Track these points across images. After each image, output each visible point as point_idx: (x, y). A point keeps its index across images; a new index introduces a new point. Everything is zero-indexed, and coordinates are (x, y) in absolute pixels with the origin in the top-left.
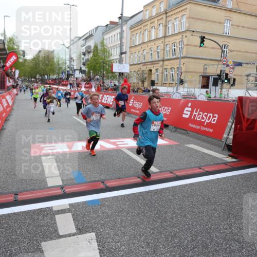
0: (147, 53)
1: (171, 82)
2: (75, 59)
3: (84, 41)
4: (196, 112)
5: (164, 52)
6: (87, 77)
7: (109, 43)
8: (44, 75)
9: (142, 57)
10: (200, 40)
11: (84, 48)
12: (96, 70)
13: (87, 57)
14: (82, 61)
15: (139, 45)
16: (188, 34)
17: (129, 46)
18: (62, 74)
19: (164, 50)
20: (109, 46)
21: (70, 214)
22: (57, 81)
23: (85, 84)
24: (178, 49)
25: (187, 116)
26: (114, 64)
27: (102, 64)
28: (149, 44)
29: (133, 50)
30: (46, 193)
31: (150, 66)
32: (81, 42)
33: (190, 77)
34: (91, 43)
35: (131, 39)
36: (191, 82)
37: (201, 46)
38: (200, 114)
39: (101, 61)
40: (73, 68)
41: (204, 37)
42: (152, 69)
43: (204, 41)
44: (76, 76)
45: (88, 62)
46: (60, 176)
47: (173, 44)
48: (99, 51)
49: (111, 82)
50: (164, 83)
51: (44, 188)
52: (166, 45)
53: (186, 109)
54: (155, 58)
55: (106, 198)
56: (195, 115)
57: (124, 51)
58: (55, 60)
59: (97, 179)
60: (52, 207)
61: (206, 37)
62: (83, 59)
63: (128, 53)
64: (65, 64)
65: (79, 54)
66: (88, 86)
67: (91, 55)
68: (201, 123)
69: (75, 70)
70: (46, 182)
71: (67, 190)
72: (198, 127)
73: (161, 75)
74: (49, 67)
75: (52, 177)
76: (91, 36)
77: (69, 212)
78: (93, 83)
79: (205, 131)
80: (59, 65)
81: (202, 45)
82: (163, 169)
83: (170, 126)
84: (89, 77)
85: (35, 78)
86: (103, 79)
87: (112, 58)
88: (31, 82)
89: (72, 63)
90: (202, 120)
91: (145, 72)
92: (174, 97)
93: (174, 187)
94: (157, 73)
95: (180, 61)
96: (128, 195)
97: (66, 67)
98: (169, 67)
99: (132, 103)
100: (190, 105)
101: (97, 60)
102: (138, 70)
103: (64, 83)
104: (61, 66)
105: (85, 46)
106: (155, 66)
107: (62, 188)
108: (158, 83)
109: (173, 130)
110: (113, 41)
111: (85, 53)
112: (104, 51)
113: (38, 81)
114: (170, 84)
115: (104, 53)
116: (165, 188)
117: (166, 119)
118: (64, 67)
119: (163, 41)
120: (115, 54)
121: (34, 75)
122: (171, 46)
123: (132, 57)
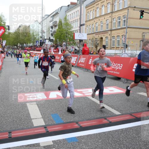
0: (98, 25)
1: (118, 46)
3: (52, 18)
5: (111, 24)
6: (54, 45)
7: (70, 18)
8: (23, 44)
9: (95, 29)
12: (61, 39)
13: (54, 30)
14: (51, 33)
15: (93, 19)
17: (85, 21)
18: (37, 42)
19: (111, 22)
20: (70, 21)
22: (33, 48)
23: (54, 49)
24: (122, 22)
26: (76, 34)
27: (66, 34)
28: (100, 19)
29: (88, 23)
30: (33, 132)
31: (101, 35)
32: (50, 19)
33: (132, 42)
34: (57, 19)
35: (86, 15)
36: (133, 46)
39: (65, 32)
40: (44, 38)
41: (143, 11)
42: (102, 37)
43: (143, 14)
45: (55, 34)
47: (118, 17)
48: (62, 24)
49: (72, 48)
51: (31, 128)
52: (113, 19)
53: (136, 65)
54: (104, 29)
55: (82, 136)
58: (31, 32)
59: (72, 121)
60: (39, 144)
61: (145, 11)
62: (51, 31)
63: (85, 25)
64: (38, 35)
65: (48, 27)
66: (56, 50)
67: (57, 28)
69: (45, 39)
70: (32, 123)
71: (50, 129)
73: (109, 41)
74: (27, 38)
75: (37, 119)
76: (57, 13)
78: (60, 48)
80: (34, 36)
81: (142, 17)
82: (124, 112)
84: (56, 45)
85: (17, 46)
86: (67, 45)
87: (73, 30)
88: (14, 49)
89: (43, 35)
91: (98, 39)
93: (136, 127)
94: (107, 40)
96: (100, 134)
98: (116, 36)
99: (91, 62)
101: (62, 31)
102: (92, 38)
103: (38, 49)
104: (35, 37)
105: (53, 22)
106: (105, 35)
107: (46, 128)
108: (108, 47)
109: (125, 82)
110: (73, 17)
111: (53, 27)
112: (67, 24)
113: (19, 48)
114: (117, 48)
115: (67, 26)
116: (129, 128)
117: (119, 73)
118: (37, 37)
119: (111, 16)
120: (75, 27)
121: (16, 44)
122: (117, 19)
123: (87, 28)
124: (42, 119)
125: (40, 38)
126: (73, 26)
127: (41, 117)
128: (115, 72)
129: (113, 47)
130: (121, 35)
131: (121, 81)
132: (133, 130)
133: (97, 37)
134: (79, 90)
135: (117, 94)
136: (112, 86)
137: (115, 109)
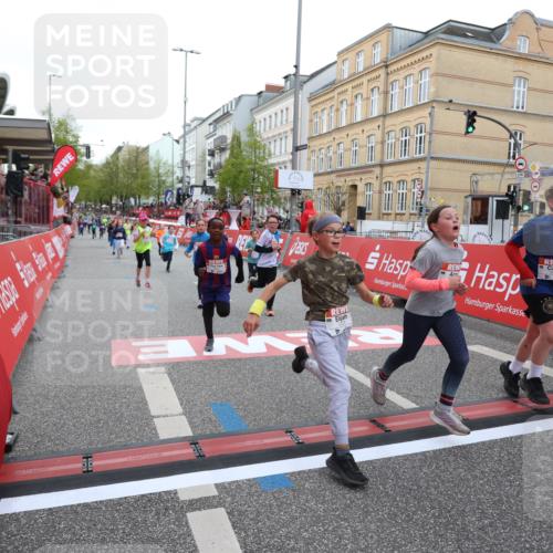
0: (345, 150)
1: (400, 211)
2: (193, 163)
3: (212, 126)
5: (383, 148)
6: (218, 202)
7: (265, 129)
8: (127, 198)
9: (335, 159)
10: (464, 119)
11: (212, 140)
12: (238, 186)
13: (217, 159)
14: (208, 168)
15: (329, 133)
17: (307, 136)
18: (166, 195)
19: (383, 142)
20: (265, 136)
21: (221, 512)
22: (156, 210)
24: (413, 142)
27: (251, 172)
28: (351, 132)
29: (316, 143)
30: (156, 455)
31: (353, 177)
32: (206, 129)
33: (442, 201)
34: (226, 131)
35: (311, 121)
37: (467, 132)
38: (493, 276)
39: (249, 167)
40: (189, 183)
41: (475, 113)
42: (356, 183)
43: (474, 121)
45: (221, 171)
46: (185, 414)
47: (402, 129)
48: (242, 145)
50: (384, 214)
52: (388, 133)
54: (363, 160)
55: (304, 472)
56: (479, 279)
58: (152, 165)
59: (272, 424)
60: (175, 492)
61: (479, 113)
64: (173, 173)
65: (200, 154)
67: (227, 154)
69: (192, 187)
70: (155, 429)
71: (208, 450)
72: (489, 306)
73: (376, 196)
74: (139, 181)
75: (167, 416)
76: (227, 115)
77: (219, 505)
78: (233, 213)
79: (508, 314)
80: (159, 176)
81: (470, 129)
82: (426, 403)
84: (221, 202)
85: (109, 203)
87: (272, 161)
88: (101, 211)
89: (187, 173)
90: (498, 290)
91: (344, 190)
94: (368, 193)
97: (172, 180)
98: (394, 180)
101: (241, 164)
102: (327, 186)
103: (170, 213)
104: (164, 178)
105: (215, 137)
106: (363, 177)
107: (195, 444)
108: (371, 214)
110: (273, 127)
111: (214, 151)
112: (255, 146)
113: (114, 209)
114: (398, 217)
115: (255, 151)
116: (444, 449)
118: (170, 180)
119: (380, 123)
120: (277, 153)
121: (107, 197)
122: (399, 135)
123: (313, 158)
124: (184, 418)
125: (175, 181)
126: (272, 150)
127: (180, 410)
128: (395, 286)
129: (387, 212)
130: (409, 179)
132: (455, 456)
133: (340, 182)
134: (291, 335)
136: (388, 324)
137: (398, 393)
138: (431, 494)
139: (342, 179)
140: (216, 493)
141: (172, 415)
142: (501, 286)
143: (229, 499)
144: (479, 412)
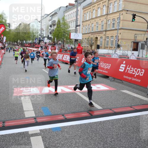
0: (94, 26)
1: (111, 46)
2: (45, 29)
3: (51, 17)
4: (129, 67)
5: (106, 25)
6: (53, 42)
7: (68, 19)
8: (23, 41)
9: (91, 29)
10: (132, 17)
11: (51, 22)
12: (59, 37)
13: (52, 28)
14: (49, 31)
15: (89, 20)
16: (124, 13)
17: (82, 21)
18: (36, 40)
19: (106, 23)
20: (68, 21)
21: (40, 137)
22: (32, 45)
23: (51, 47)
24: (116, 23)
25: (122, 71)
26: (71, 33)
27: (63, 33)
28: (96, 20)
29: (85, 23)
30: (24, 122)
31: (96, 35)
32: (49, 18)
33: (125, 43)
34: (56, 19)
35: (83, 16)
36: (125, 46)
38: (132, 69)
39: (62, 31)
40: (43, 36)
41: (135, 15)
42: (97, 37)
43: (135, 17)
44: (45, 41)
45: (54, 32)
46: (34, 110)
47: (113, 19)
48: (61, 24)
49: (69, 46)
50: (106, 47)
51: (23, 119)
52: (108, 20)
53: (122, 65)
54: (100, 29)
55: (65, 126)
56: (128, 70)
57: (79, 24)
58: (31, 30)
59: (59, 113)
60: (28, 132)
61: (136, 15)
62: (50, 30)
63: (81, 25)
64: (38, 33)
65: (47, 26)
66: (53, 48)
67: (56, 27)
68: (132, 76)
69: (44, 37)
70: (24, 114)
71: (39, 120)
72: (130, 78)
73: (104, 41)
74: (27, 35)
75: (28, 111)
76: (56, 13)
77: (40, 135)
78: (57, 47)
79: (135, 81)
80: (33, 33)
81: (134, 20)
82: (105, 107)
83: (110, 77)
85: (17, 42)
86: (64, 44)
87: (70, 29)
88: (14, 45)
89: (43, 33)
90: (133, 73)
91: (93, 39)
92: (113, 57)
93: (113, 120)
94: (101, 40)
95: (118, 32)
96: (81, 125)
97: (38, 35)
98: (110, 36)
99: (83, 60)
100: (124, 62)
101: (60, 30)
102: (88, 37)
103: (37, 46)
104: (35, 34)
105: (52, 21)
106: (100, 35)
107: (35, 119)
108: (102, 47)
109: (112, 80)
110: (71, 18)
111: (51, 26)
112: (65, 24)
113: (19, 44)
114: (111, 48)
115: (65, 26)
116: (107, 120)
117: (107, 72)
118: (37, 35)
119: (106, 17)
120: (72, 26)
121: (16, 40)
122: (112, 21)
123: (84, 28)
124: (33, 111)
125: (39, 35)
126: (70, 26)
127: (33, 109)
128: (104, 71)
129: (107, 46)
130: (114, 36)
131: (109, 79)
132: (109, 122)
133: (92, 36)
135: (103, 91)
136: (100, 83)
137: (98, 104)
138: (100, 132)
139: (93, 35)
140: (39, 132)
141: (30, 111)
142: (134, 72)
143: (43, 134)
144: (120, 110)
